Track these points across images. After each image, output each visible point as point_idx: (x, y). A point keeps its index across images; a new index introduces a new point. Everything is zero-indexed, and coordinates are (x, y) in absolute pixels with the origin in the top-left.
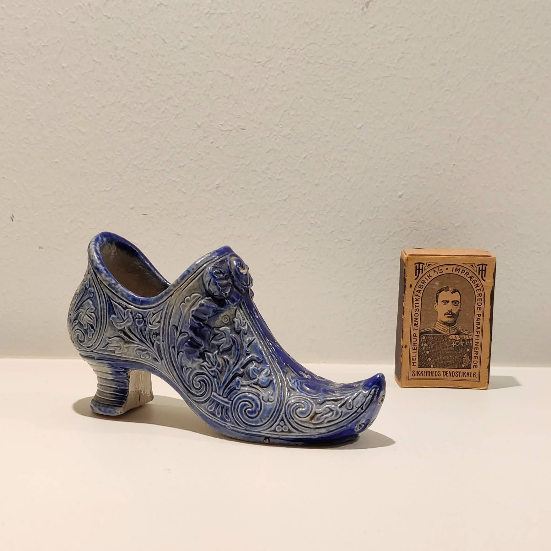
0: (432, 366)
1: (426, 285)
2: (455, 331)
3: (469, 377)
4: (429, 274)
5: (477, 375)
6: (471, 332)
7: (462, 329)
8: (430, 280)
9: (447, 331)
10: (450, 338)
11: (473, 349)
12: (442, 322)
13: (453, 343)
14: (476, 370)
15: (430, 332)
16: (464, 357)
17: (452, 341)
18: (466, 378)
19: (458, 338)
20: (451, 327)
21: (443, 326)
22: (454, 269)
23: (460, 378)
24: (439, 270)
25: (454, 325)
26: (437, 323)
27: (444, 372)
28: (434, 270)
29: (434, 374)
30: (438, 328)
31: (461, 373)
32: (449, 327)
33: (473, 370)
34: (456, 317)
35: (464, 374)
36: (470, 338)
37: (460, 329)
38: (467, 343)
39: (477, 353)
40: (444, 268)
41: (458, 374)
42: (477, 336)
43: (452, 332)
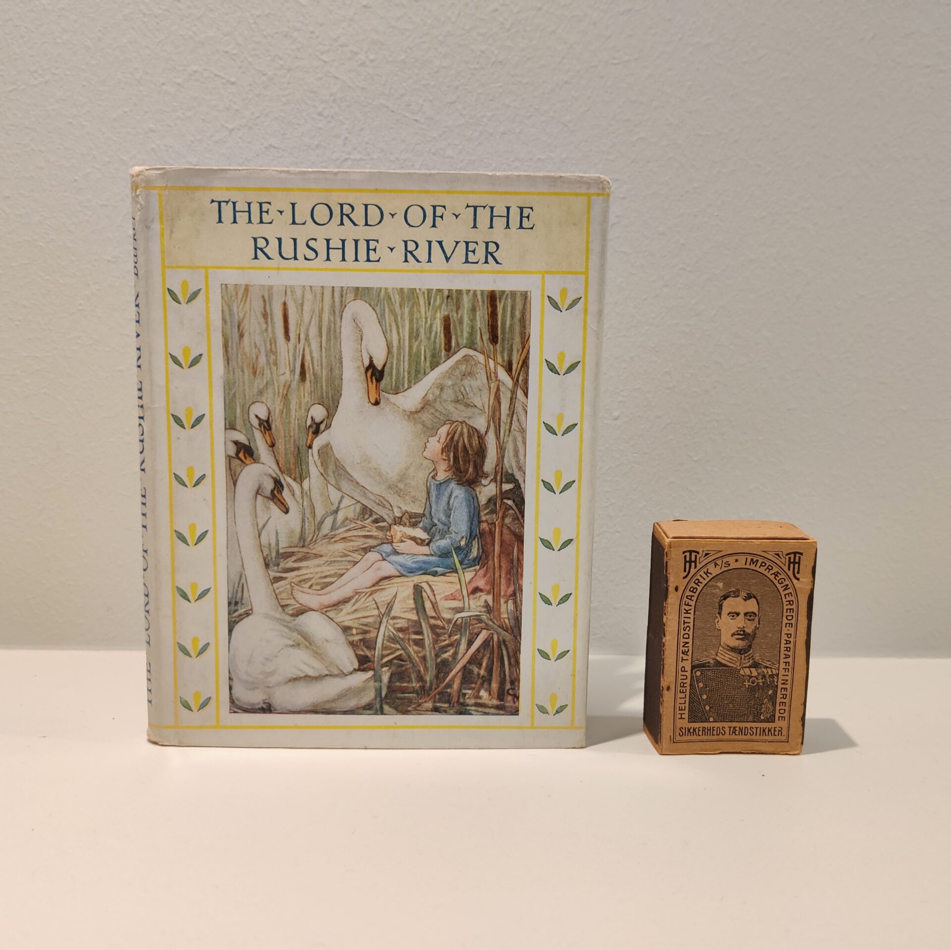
0: (711, 719)
1: (701, 588)
2: (749, 662)
3: (771, 735)
4: (708, 569)
5: (784, 732)
6: (775, 663)
7: (761, 659)
9: (736, 662)
10: (741, 673)
11: (779, 690)
13: (745, 682)
14: (783, 724)
15: (709, 664)
16: (763, 704)
17: (745, 677)
18: (767, 738)
19: (755, 673)
20: (743, 656)
21: (730, 655)
22: (749, 560)
23: (758, 737)
24: (724, 563)
25: (747, 653)
26: (720, 650)
27: (732, 729)
28: (715, 563)
29: (715, 733)
30: (723, 657)
31: (758, 730)
32: (739, 655)
34: (751, 638)
35: (764, 731)
36: (774, 673)
37: (757, 658)
38: (768, 680)
39: (784, 696)
40: (731, 559)
41: (754, 731)
42: (785, 669)
43: (745, 664)
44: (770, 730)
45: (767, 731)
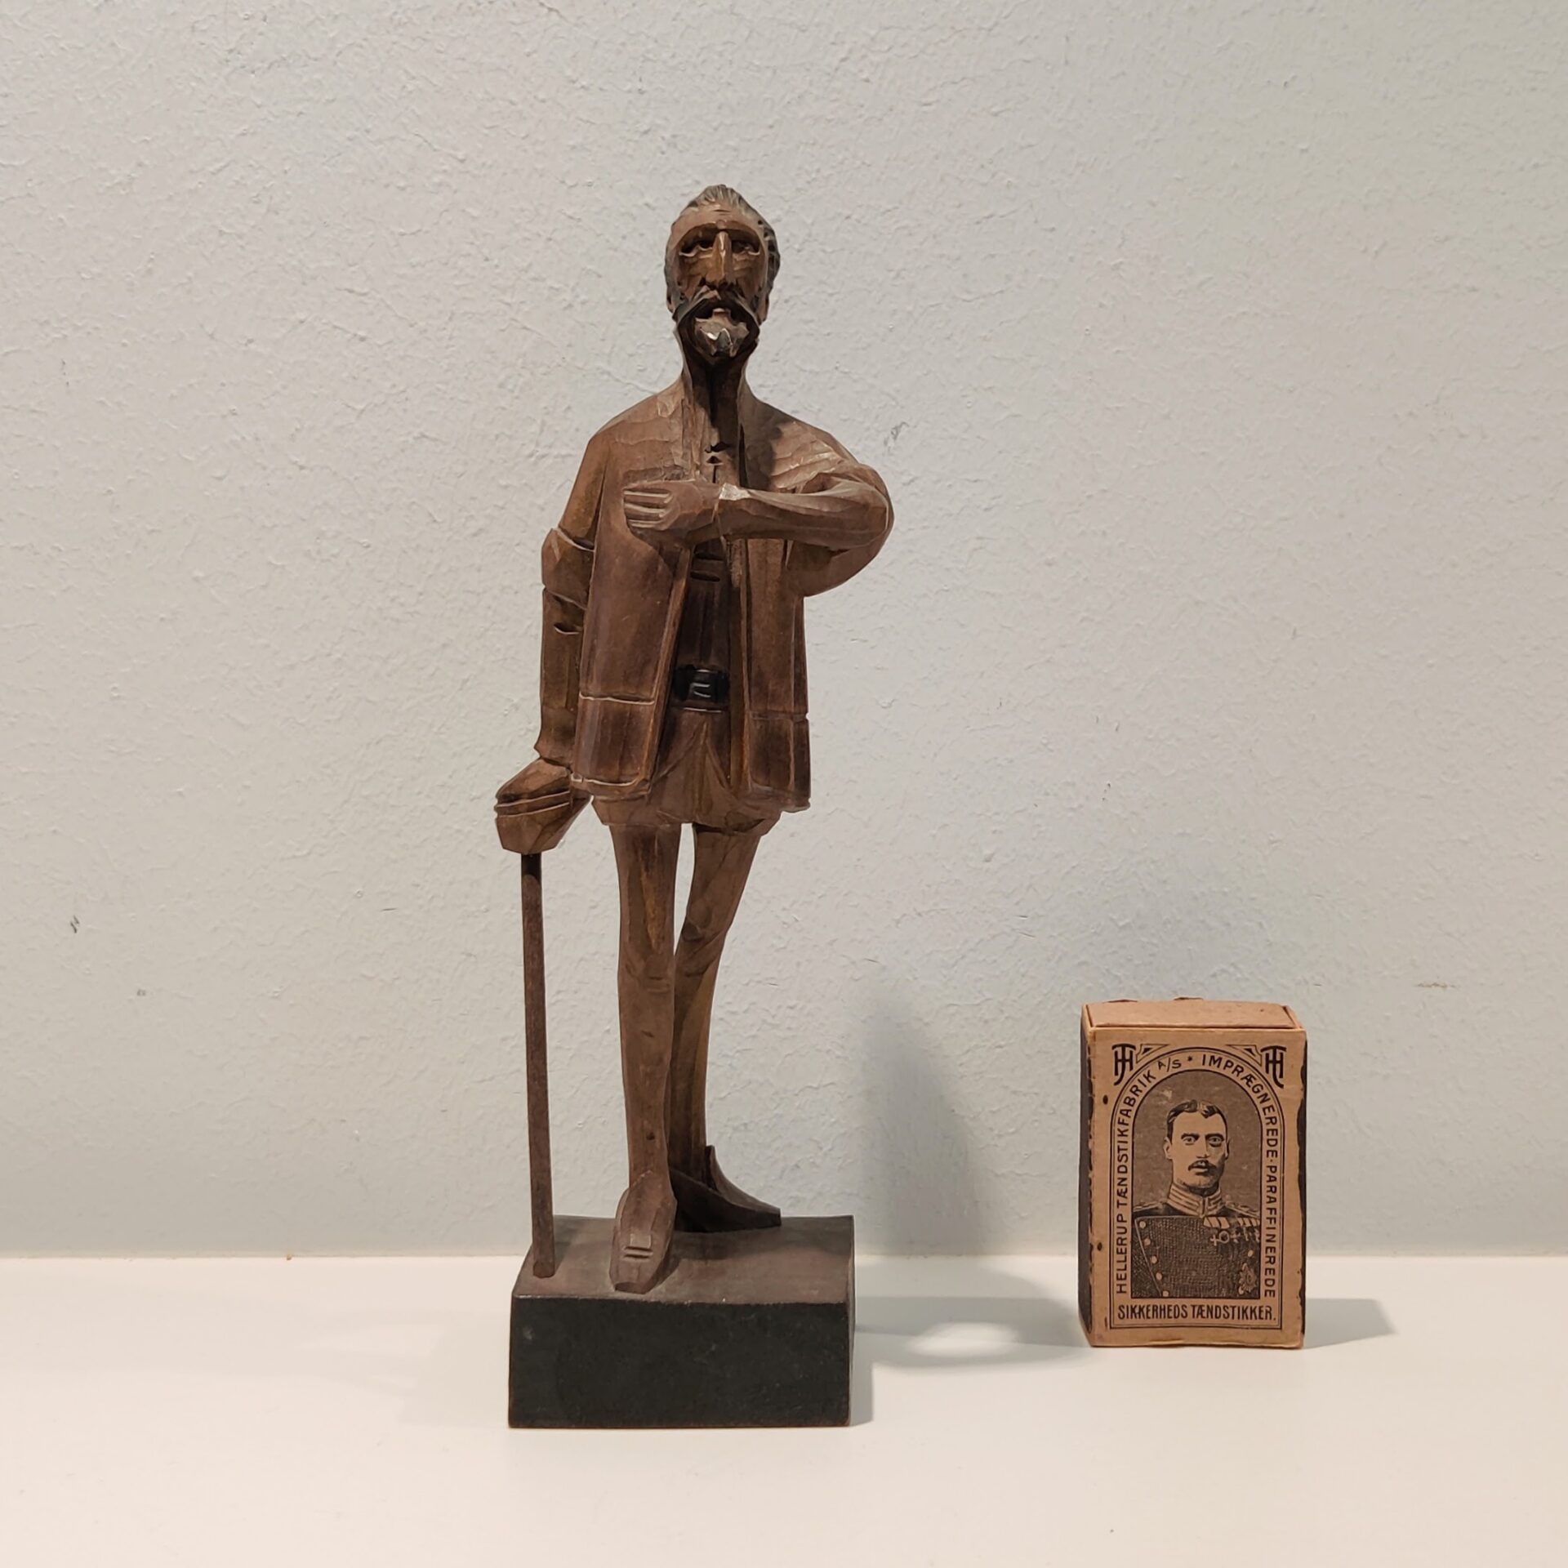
0: (1166, 1294)
1: (1141, 1098)
2: (1217, 1207)
3: (1256, 1317)
5: (1275, 1314)
6: (1255, 1210)
7: (1233, 1203)
8: (1152, 1084)
9: (1198, 1207)
10: (1205, 1224)
11: (1263, 1250)
12: (1187, 1188)
13: (1212, 1238)
14: (1273, 1302)
15: (1157, 1211)
16: (1241, 1271)
17: (1211, 1231)
18: (1248, 1322)
19: (1225, 1223)
20: (1207, 1199)
21: (1188, 1197)
22: (1208, 1059)
23: (1235, 1322)
25: (1212, 1194)
26: (1174, 1190)
27: (1196, 1309)
28: (1159, 1060)
29: (1171, 1314)
30: (1178, 1201)
31: (1236, 1310)
32: (1202, 1198)
33: (1265, 1301)
34: (1217, 1173)
35: (1244, 1312)
36: (1255, 1225)
37: (1228, 1201)
38: (1246, 1235)
39: (1272, 1260)
40: (1182, 1057)
41: (1230, 1311)
42: (1271, 1219)
43: (1211, 1210)
44: (1253, 1311)
45: (1249, 1311)
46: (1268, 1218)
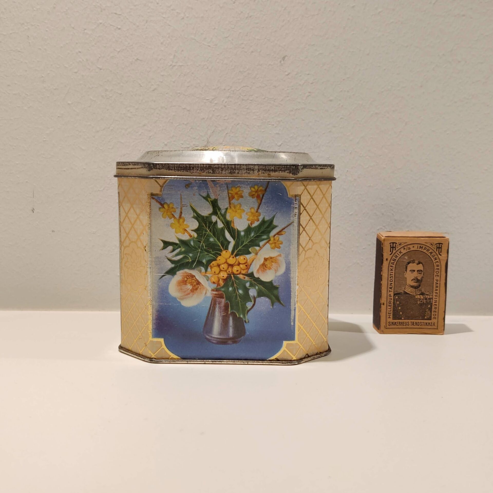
0: (403, 318)
1: (398, 259)
2: (420, 292)
3: (430, 326)
4: (400, 251)
5: (436, 324)
6: (431, 293)
7: (425, 291)
8: (401, 255)
9: (414, 292)
10: (416, 297)
11: (433, 305)
12: (410, 286)
13: (418, 301)
14: (435, 321)
15: (401, 293)
16: (426, 311)
17: (418, 299)
18: (428, 327)
19: (422, 297)
20: (416, 290)
21: (411, 289)
22: (419, 247)
23: (424, 327)
24: (408, 248)
25: (418, 288)
26: (407, 287)
27: (412, 323)
28: (404, 248)
29: (404, 324)
30: (407, 290)
31: (424, 323)
32: (415, 289)
33: (433, 321)
34: (420, 282)
35: (427, 324)
36: (431, 297)
37: (423, 290)
38: (428, 301)
39: (436, 308)
40: (411, 246)
41: (422, 323)
42: (436, 296)
43: (418, 293)
44: (429, 324)
45: (428, 324)
46: (435, 295)
